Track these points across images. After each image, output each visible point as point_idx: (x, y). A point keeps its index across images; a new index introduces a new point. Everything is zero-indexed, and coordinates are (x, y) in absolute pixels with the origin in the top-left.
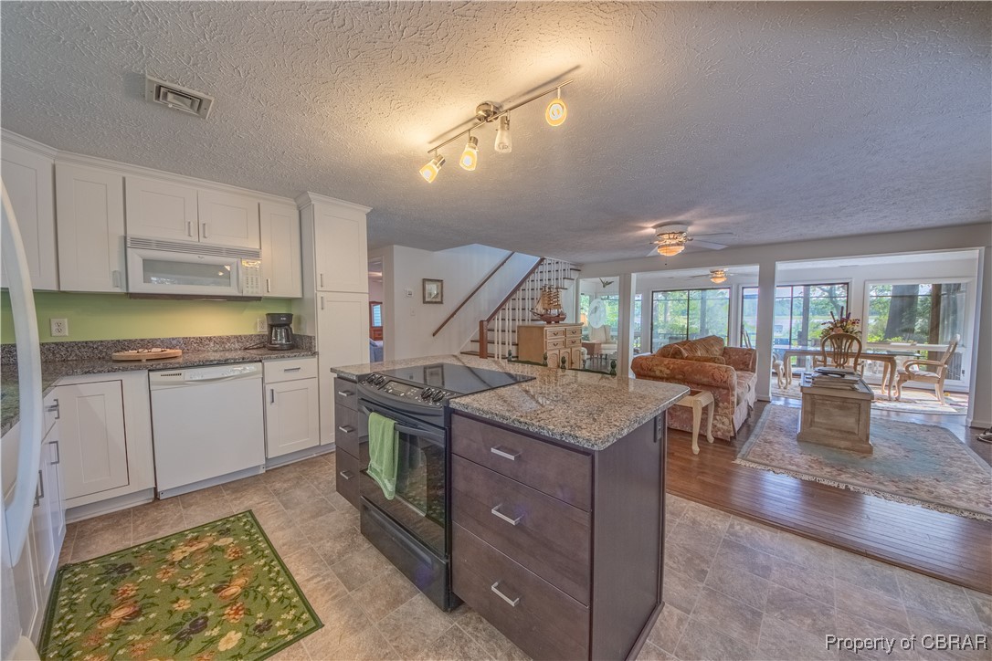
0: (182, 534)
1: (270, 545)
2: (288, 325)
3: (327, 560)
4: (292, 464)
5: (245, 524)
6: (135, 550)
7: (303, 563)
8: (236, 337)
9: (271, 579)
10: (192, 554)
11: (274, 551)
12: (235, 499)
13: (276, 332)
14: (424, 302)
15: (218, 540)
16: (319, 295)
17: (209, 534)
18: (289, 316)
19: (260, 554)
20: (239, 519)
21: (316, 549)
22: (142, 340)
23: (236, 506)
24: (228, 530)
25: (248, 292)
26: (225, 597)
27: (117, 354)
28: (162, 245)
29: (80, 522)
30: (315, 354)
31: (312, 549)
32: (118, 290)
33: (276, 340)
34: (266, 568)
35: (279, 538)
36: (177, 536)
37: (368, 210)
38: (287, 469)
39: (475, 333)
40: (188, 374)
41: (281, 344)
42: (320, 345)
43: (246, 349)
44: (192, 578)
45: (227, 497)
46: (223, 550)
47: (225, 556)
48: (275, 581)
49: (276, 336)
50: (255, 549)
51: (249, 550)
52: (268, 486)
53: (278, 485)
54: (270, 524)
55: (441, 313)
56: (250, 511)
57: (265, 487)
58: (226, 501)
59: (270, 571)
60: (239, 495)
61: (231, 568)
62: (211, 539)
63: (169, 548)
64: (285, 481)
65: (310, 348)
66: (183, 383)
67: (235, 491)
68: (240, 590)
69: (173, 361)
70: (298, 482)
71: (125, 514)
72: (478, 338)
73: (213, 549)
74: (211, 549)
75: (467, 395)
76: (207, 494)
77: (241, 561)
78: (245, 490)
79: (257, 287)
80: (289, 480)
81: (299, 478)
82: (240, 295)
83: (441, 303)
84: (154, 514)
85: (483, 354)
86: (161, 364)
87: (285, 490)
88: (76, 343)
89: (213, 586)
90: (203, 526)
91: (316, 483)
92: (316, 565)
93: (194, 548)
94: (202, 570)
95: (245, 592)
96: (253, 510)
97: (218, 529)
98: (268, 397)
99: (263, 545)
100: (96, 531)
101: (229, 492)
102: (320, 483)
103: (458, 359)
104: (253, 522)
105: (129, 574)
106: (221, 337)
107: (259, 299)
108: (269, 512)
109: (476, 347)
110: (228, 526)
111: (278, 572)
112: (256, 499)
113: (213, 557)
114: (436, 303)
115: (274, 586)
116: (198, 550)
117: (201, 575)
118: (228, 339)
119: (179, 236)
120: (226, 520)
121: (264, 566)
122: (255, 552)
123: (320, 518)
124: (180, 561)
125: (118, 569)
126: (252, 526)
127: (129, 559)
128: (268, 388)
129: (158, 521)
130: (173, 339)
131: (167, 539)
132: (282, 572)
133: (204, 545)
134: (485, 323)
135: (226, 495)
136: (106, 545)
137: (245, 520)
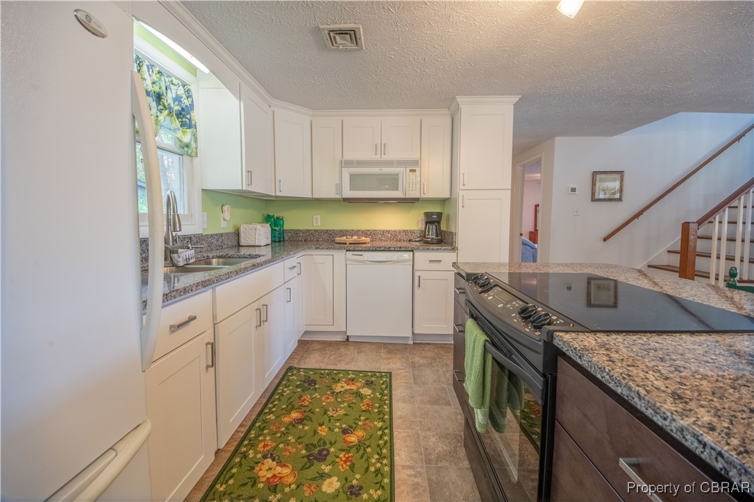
0: (347, 372)
1: (391, 413)
2: (439, 223)
3: (426, 456)
4: (433, 344)
5: (383, 384)
6: (323, 372)
7: (407, 446)
8: (404, 231)
9: (378, 446)
10: (346, 391)
11: (391, 419)
12: (386, 358)
13: (429, 227)
14: (593, 200)
15: (363, 388)
16: (461, 193)
17: (360, 380)
18: (440, 215)
19: (381, 416)
20: (381, 377)
21: (421, 438)
22: (352, 230)
23: (384, 364)
24: (372, 382)
25: (411, 195)
26: (346, 441)
27: (340, 238)
28: (361, 163)
29: (312, 341)
30: (454, 249)
31: (418, 437)
32: (338, 196)
33: (428, 235)
34: (380, 433)
35: (400, 409)
36: (344, 372)
37: (516, 99)
38: (428, 347)
39: (675, 241)
40: (368, 256)
41: (432, 239)
42: (460, 241)
43: (410, 241)
44: (337, 411)
45: (383, 354)
46: (362, 399)
47: (361, 405)
48: (381, 449)
49: (429, 232)
50: (380, 409)
51: (376, 408)
52: (410, 357)
53: (417, 359)
54: (399, 391)
55: (619, 213)
56: (390, 373)
57: (408, 357)
58: (381, 358)
59: (381, 437)
60: (390, 356)
61: (360, 417)
62: (359, 384)
63: (337, 379)
64: (423, 358)
65: (452, 243)
66: (363, 262)
67: (389, 352)
68: (356, 441)
69: (363, 246)
70: (431, 363)
71: (330, 344)
72: (678, 248)
73: (358, 395)
74: (357, 393)
75: (595, 332)
76: (373, 347)
77: (368, 416)
78: (395, 353)
79: (416, 190)
80: (426, 358)
81: (434, 359)
82: (404, 197)
83: (620, 200)
84: (343, 350)
85: (686, 270)
86: (356, 247)
87: (420, 366)
88: (323, 231)
89: (344, 426)
90: (360, 372)
91: (444, 369)
92: (415, 455)
93: (348, 387)
94: (344, 408)
95: (360, 446)
96: (393, 373)
97: (367, 378)
98: (415, 282)
99: (386, 409)
100: (314, 350)
101: (385, 351)
102: (447, 371)
103: (645, 275)
104: (389, 383)
105: (312, 388)
106: (395, 231)
107: (417, 200)
108: (401, 381)
109: (675, 260)
110: (373, 379)
111: (386, 442)
112: (398, 365)
113: (354, 401)
114: (610, 200)
115: (378, 454)
116: (350, 389)
117: (342, 412)
118: (400, 232)
119: (370, 156)
120: (374, 373)
121: (380, 429)
122: (379, 413)
123: (436, 407)
124: (337, 393)
125: (309, 382)
126: (386, 387)
127: (316, 377)
128: (417, 274)
129: (341, 356)
130: (368, 231)
131: (339, 371)
132: (388, 444)
133: (354, 387)
134: (693, 227)
135: (383, 353)
136: (314, 361)
137: (384, 379)
